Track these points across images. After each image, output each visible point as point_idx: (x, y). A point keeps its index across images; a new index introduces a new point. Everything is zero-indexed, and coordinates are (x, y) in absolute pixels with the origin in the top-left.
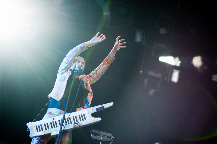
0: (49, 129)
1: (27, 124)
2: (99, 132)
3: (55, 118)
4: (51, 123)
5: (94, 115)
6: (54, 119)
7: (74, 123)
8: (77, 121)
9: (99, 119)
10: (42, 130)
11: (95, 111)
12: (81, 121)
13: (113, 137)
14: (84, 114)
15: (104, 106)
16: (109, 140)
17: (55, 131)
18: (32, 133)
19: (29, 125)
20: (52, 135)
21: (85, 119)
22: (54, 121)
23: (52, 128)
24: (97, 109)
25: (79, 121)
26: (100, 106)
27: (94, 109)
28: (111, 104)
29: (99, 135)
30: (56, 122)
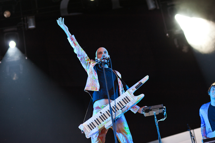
0: (100, 123)
1: (79, 127)
2: (150, 108)
3: (101, 111)
4: (100, 117)
5: (136, 94)
6: (101, 113)
7: (121, 108)
8: (123, 106)
9: (142, 96)
10: (95, 127)
11: (136, 89)
12: (126, 104)
13: (165, 107)
14: (126, 97)
15: (141, 82)
16: (161, 111)
17: (107, 122)
18: (87, 133)
19: (81, 127)
20: (105, 127)
21: (130, 101)
22: (102, 114)
23: (103, 121)
24: (136, 87)
25: (124, 105)
26: (138, 83)
27: (133, 89)
28: (147, 78)
29: (151, 110)
30: (104, 114)
